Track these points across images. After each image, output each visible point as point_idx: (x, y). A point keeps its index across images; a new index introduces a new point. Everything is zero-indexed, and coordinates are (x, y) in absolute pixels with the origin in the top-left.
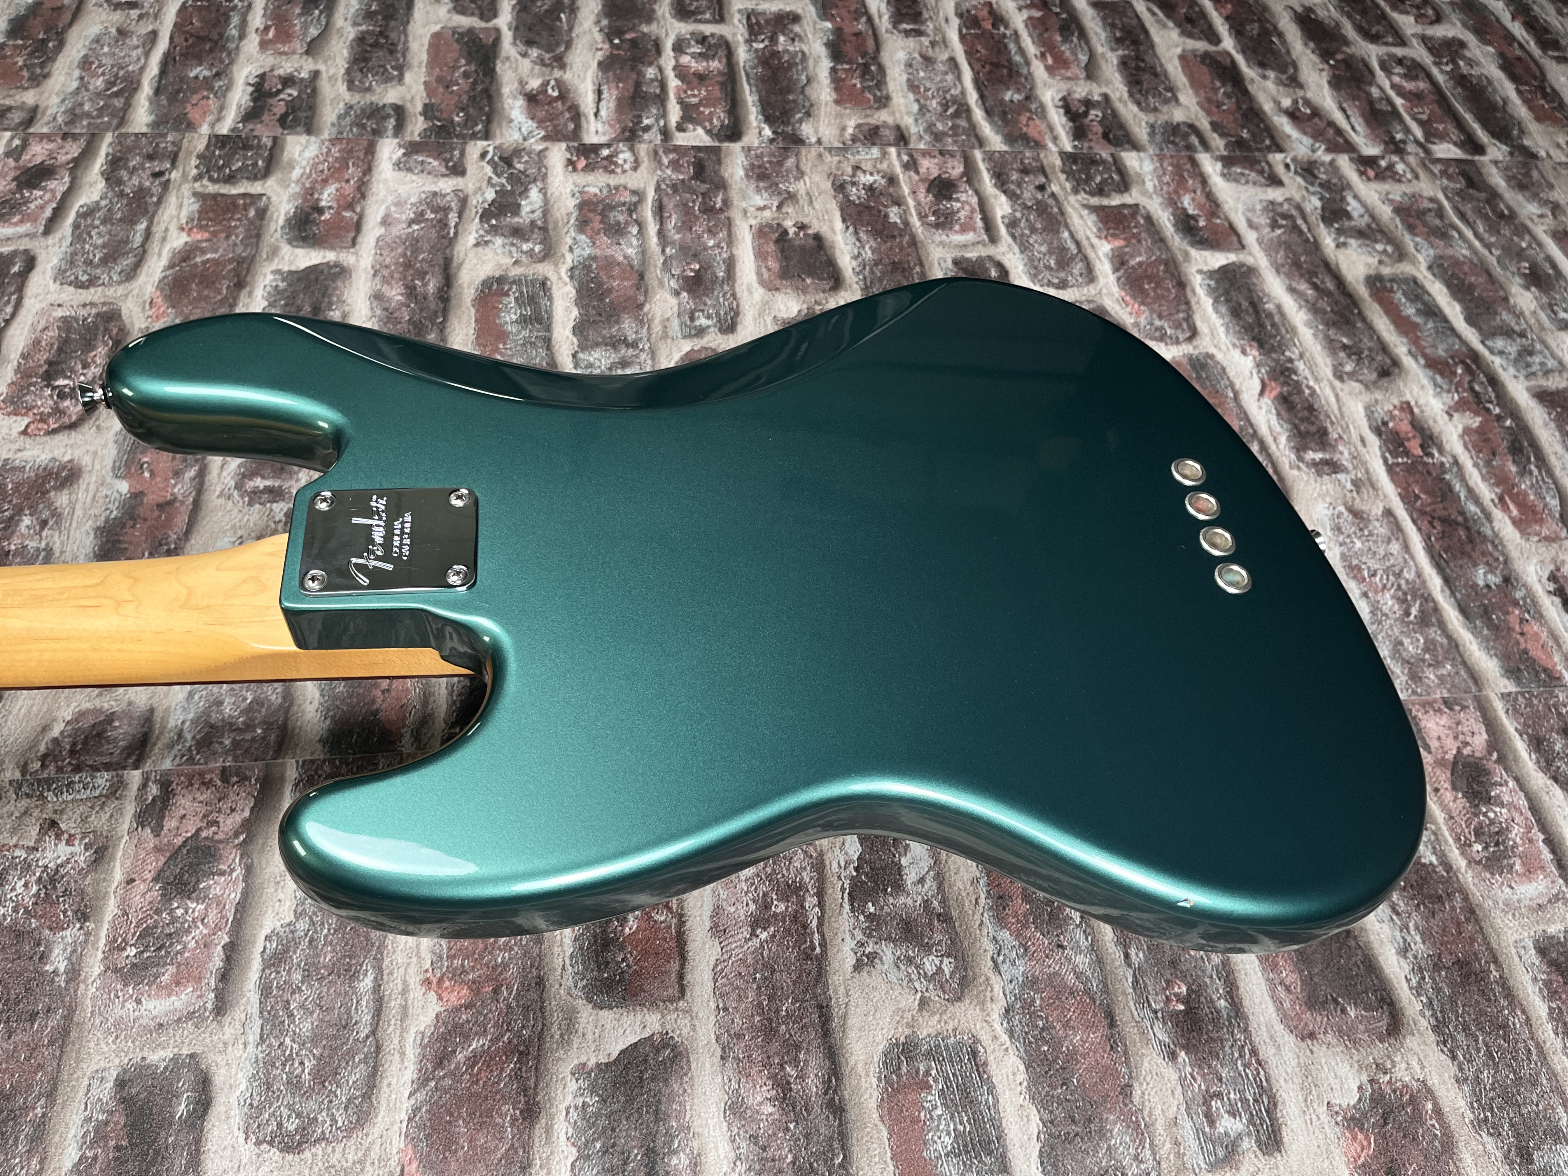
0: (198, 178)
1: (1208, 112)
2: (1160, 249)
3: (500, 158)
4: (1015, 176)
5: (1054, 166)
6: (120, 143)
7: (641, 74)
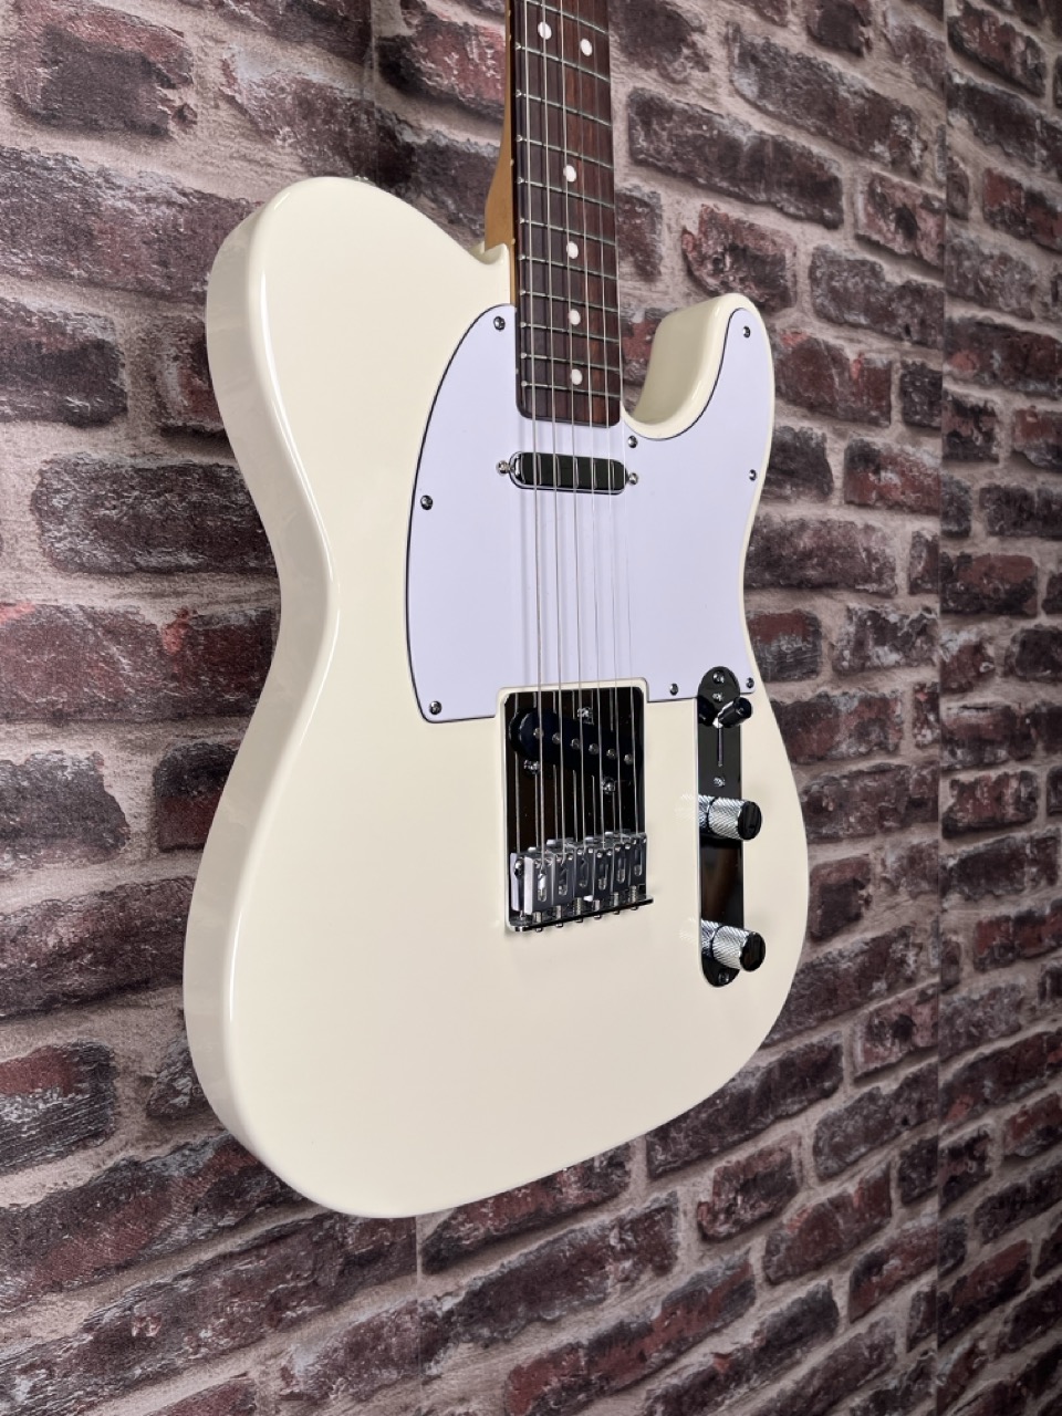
0: (905, 366)
1: (975, 1274)
2: (851, 1242)
3: (926, 625)
4: (915, 1096)
5: (924, 1131)
6: (935, 295)
7: (1000, 744)
